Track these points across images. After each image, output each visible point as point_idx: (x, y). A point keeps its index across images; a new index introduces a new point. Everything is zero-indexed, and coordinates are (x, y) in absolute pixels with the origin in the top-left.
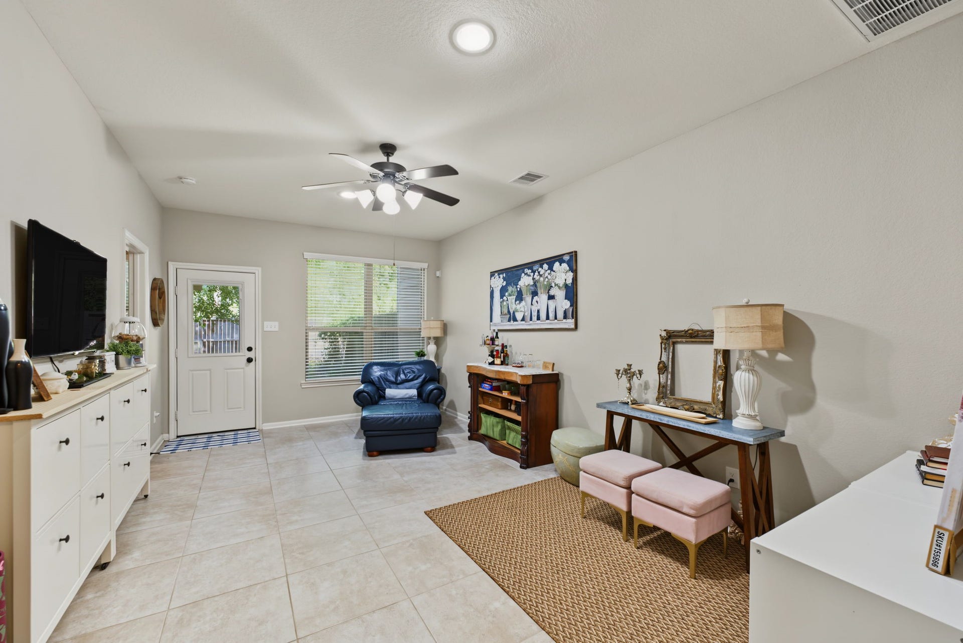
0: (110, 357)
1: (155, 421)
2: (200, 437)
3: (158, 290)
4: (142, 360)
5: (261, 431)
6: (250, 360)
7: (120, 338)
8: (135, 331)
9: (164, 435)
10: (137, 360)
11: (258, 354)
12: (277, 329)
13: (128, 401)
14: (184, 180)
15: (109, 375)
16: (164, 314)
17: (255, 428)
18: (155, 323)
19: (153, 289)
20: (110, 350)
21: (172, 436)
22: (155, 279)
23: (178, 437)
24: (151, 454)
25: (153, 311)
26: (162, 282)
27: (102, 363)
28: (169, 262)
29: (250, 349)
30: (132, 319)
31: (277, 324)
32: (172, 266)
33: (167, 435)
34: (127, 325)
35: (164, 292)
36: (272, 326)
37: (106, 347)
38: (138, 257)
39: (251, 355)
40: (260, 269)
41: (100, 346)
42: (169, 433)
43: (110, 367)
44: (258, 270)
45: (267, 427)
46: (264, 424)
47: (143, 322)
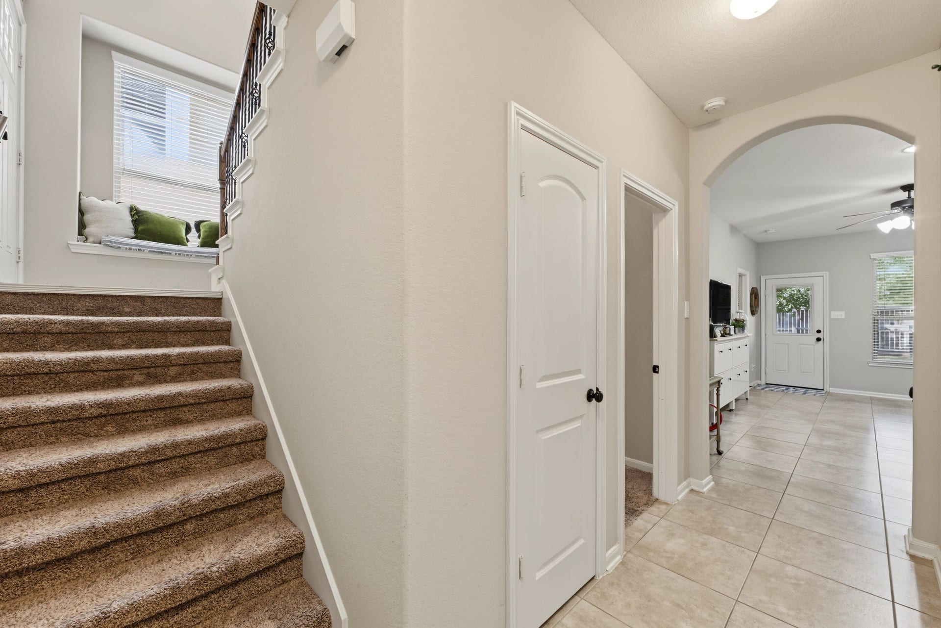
0: (732, 328)
1: (752, 370)
2: (780, 386)
3: (755, 294)
4: (746, 331)
5: (828, 393)
6: (819, 340)
7: (736, 320)
8: (742, 317)
9: (758, 381)
10: (743, 330)
11: (824, 335)
12: (843, 317)
13: (739, 347)
14: (767, 232)
15: (732, 335)
16: (758, 307)
17: (823, 390)
18: (753, 313)
19: (751, 294)
20: (732, 325)
21: (763, 382)
22: (753, 288)
23: (766, 384)
24: (750, 386)
25: (751, 306)
26: (757, 289)
27: (730, 329)
28: (762, 277)
29: (819, 332)
30: (741, 311)
31: (843, 313)
32: (763, 279)
33: (760, 381)
34: (738, 314)
35: (758, 295)
36: (839, 315)
37: (731, 324)
38: (744, 277)
39: (820, 335)
40: (827, 273)
41: (729, 324)
42: (761, 380)
43: (732, 332)
44: (826, 274)
45: (834, 390)
46: (830, 389)
47: (746, 313)
